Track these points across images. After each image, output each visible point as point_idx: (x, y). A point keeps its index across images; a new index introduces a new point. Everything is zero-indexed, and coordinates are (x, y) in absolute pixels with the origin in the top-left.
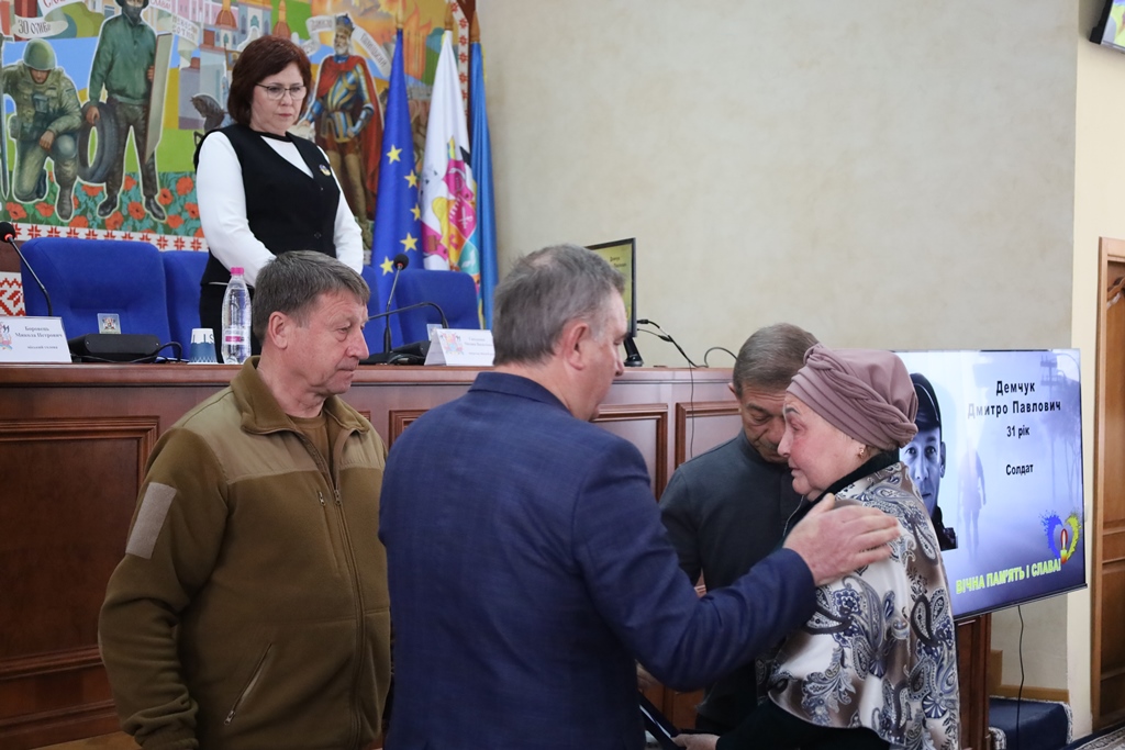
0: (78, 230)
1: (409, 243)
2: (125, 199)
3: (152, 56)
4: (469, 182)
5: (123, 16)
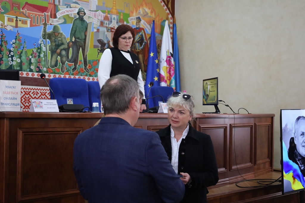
0: (66, 76)
1: (156, 79)
2: (79, 67)
3: (87, 29)
4: (173, 62)
5: (79, 18)
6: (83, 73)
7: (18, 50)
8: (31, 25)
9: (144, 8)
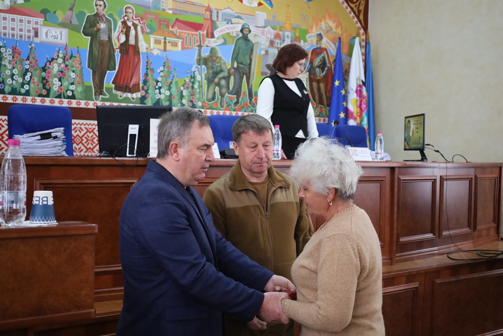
0: (226, 112)
1: (342, 115)
2: (242, 101)
3: (252, 50)
4: (365, 93)
5: (242, 37)
6: (247, 108)
7: (166, 80)
8: (183, 48)
9: (327, 22)
